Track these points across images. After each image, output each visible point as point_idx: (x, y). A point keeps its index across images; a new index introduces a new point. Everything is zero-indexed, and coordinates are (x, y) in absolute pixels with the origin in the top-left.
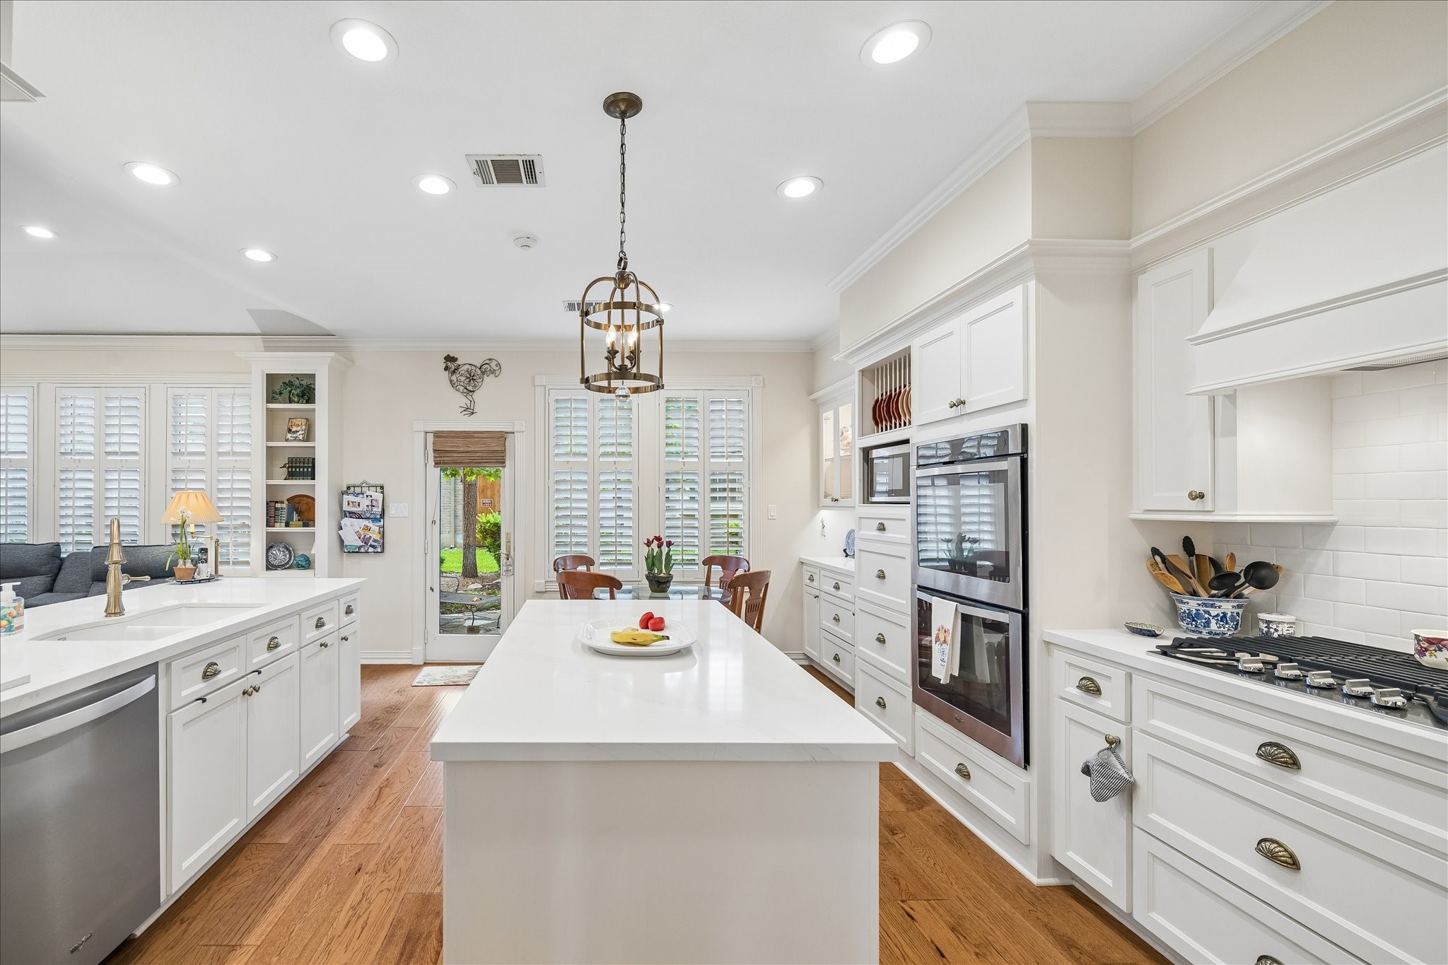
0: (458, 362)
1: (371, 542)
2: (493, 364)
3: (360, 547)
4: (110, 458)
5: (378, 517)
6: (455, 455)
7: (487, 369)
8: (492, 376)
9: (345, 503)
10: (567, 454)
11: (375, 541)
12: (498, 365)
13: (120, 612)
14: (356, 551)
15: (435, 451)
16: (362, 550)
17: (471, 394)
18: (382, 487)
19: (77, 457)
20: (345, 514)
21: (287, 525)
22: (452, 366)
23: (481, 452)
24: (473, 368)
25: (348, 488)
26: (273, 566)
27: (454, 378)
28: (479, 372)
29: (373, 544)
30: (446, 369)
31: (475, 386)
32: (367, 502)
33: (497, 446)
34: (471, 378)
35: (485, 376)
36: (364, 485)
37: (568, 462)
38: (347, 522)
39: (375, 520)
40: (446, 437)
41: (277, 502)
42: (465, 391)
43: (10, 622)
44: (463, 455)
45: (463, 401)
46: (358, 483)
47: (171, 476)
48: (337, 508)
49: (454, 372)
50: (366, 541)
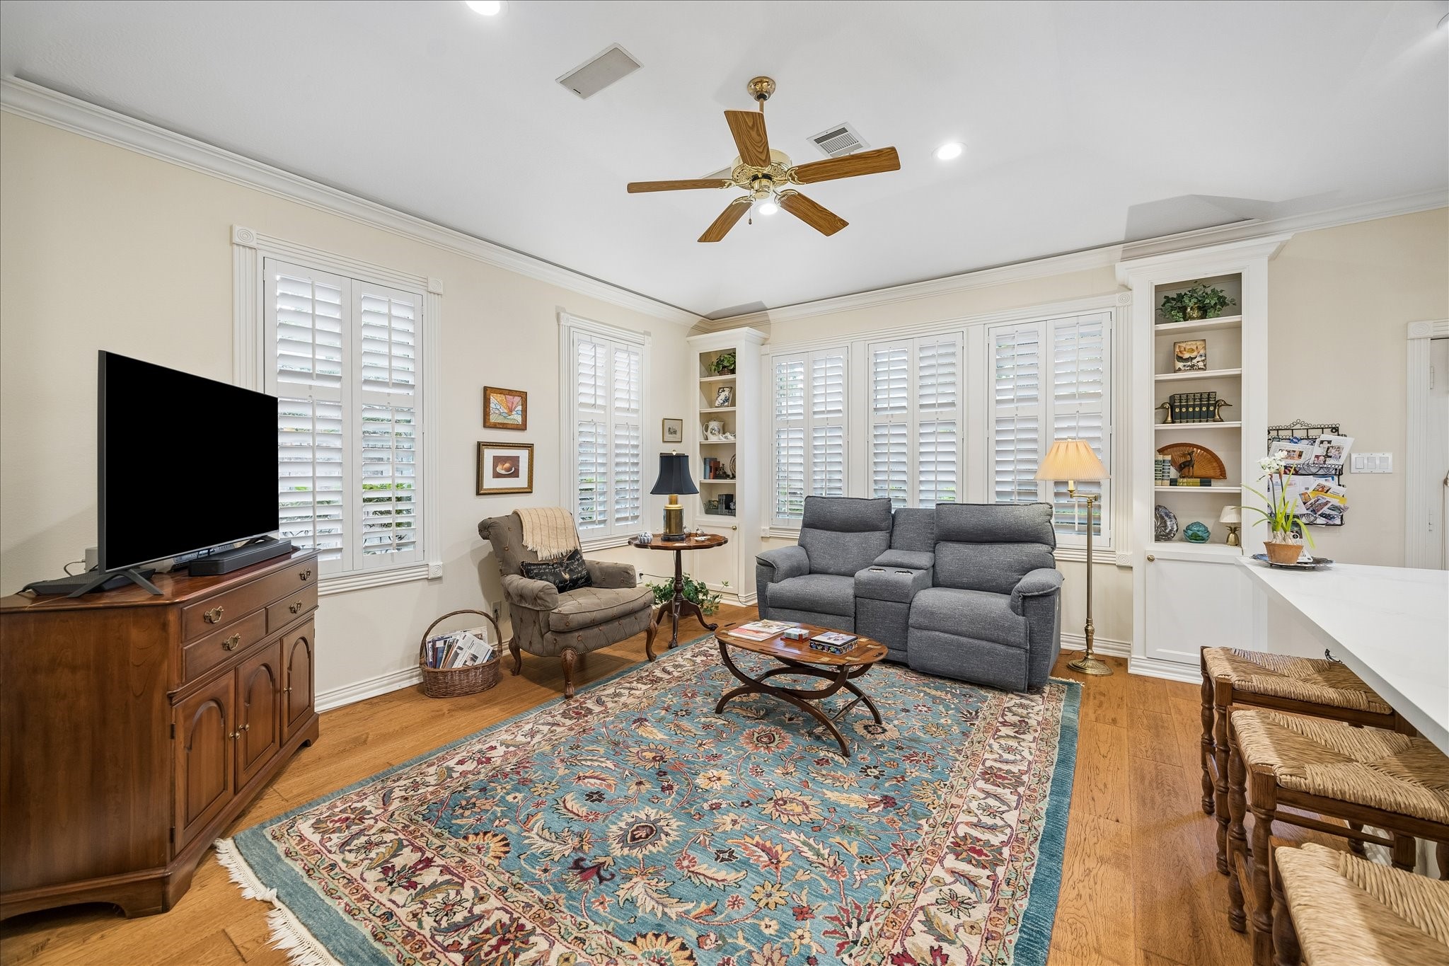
1: (1324, 510)
4: (924, 410)
5: (1335, 472)
16: (1304, 521)
19: (890, 412)
29: (1329, 512)
36: (1298, 426)
39: (1329, 477)
47: (994, 427)
50: (1317, 507)
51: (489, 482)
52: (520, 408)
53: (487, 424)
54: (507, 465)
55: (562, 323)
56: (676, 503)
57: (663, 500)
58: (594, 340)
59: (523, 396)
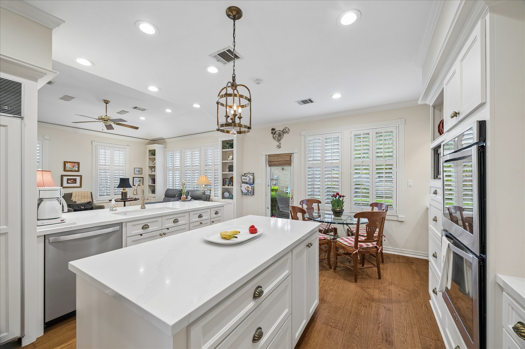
0: (276, 130)
1: (249, 192)
2: (287, 129)
3: (247, 193)
4: (194, 167)
5: (252, 183)
6: (274, 162)
7: (285, 131)
8: (286, 134)
9: (243, 179)
10: (312, 160)
11: (251, 191)
12: (289, 129)
13: (144, 208)
14: (246, 194)
15: (268, 161)
16: (247, 194)
17: (279, 141)
18: (253, 174)
19: (187, 167)
20: (243, 182)
21: (228, 186)
22: (274, 132)
23: (283, 161)
24: (280, 132)
25: (245, 174)
26: (225, 198)
27: (274, 136)
28: (282, 133)
29: (250, 192)
30: (272, 133)
31: (281, 138)
32: (248, 179)
33: (288, 158)
34: (280, 135)
35: (284, 134)
36: (249, 173)
37: (313, 163)
38: (243, 185)
39: (250, 185)
40: (272, 156)
41: (226, 179)
42: (278, 140)
43: (112, 209)
44: (277, 162)
45: (277, 143)
46: (247, 173)
48: (241, 181)
49: (274, 134)
50: (248, 191)
51: (65, 184)
52: (77, 166)
53: (65, 170)
54: (72, 181)
55: (93, 144)
56: (125, 190)
57: (121, 190)
58: (105, 148)
59: (78, 164)
